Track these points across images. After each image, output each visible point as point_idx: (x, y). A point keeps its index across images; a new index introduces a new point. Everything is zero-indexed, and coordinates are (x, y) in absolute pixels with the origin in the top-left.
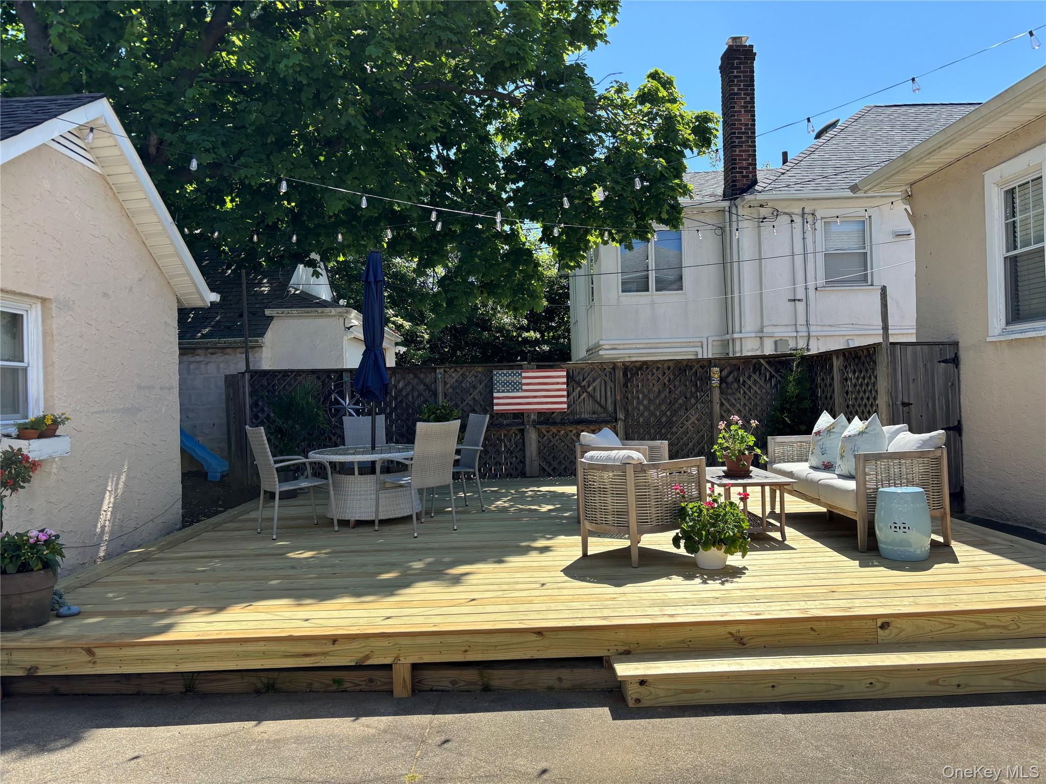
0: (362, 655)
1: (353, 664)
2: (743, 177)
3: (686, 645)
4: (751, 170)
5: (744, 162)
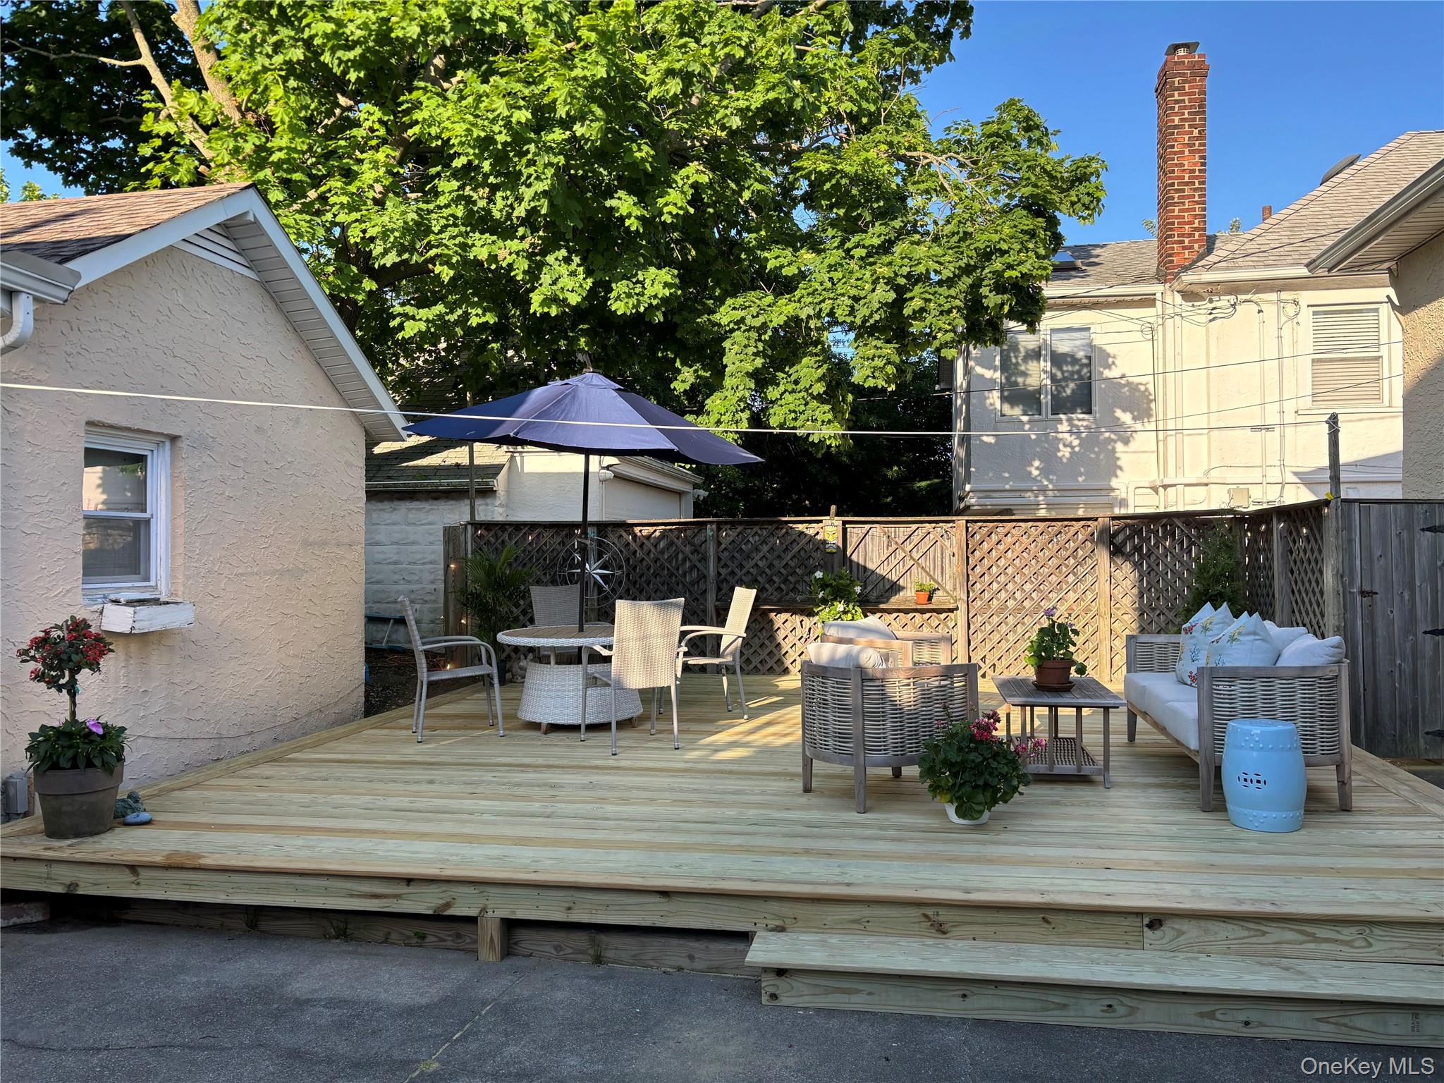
0: (441, 902)
1: (430, 912)
2: (1184, 248)
3: (862, 926)
4: (1197, 237)
5: (1187, 227)
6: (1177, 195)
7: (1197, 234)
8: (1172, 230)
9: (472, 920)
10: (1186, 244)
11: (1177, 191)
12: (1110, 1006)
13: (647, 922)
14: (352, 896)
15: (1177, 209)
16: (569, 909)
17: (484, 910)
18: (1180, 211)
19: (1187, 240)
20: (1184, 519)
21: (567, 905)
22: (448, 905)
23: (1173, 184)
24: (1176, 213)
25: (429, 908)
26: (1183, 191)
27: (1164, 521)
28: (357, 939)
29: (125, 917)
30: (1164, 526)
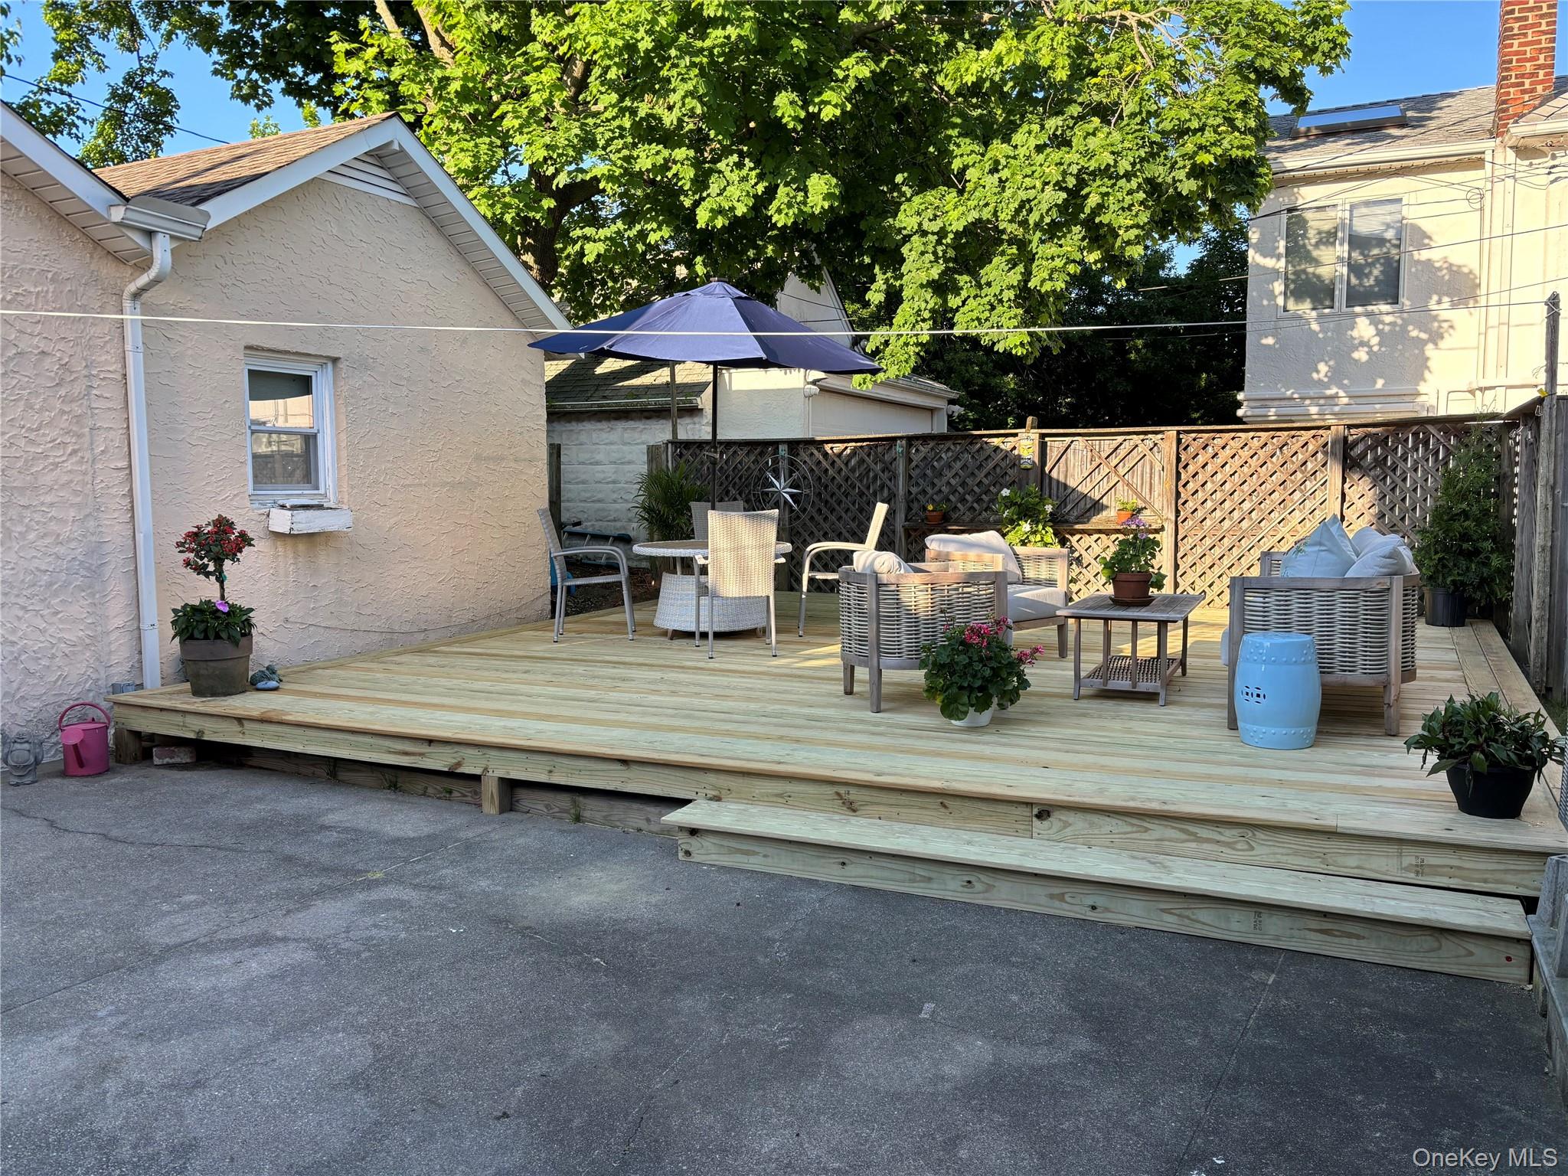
0: (455, 761)
1: (446, 769)
2: (1524, 92)
3: (784, 800)
4: (1541, 77)
5: (1528, 65)
6: (1517, 25)
7: (1541, 73)
8: (1508, 69)
9: (476, 778)
10: (1527, 86)
11: (1518, 19)
12: (969, 882)
13: (611, 786)
14: (390, 752)
15: (1516, 43)
16: (550, 772)
17: (486, 769)
18: (1521, 45)
19: (1527, 82)
20: (1439, 426)
21: (549, 768)
22: (459, 764)
23: (1512, 12)
24: (1515, 48)
25: (445, 766)
26: (1526, 19)
27: (1415, 428)
28: (404, 791)
29: (250, 763)
30: (1416, 434)
